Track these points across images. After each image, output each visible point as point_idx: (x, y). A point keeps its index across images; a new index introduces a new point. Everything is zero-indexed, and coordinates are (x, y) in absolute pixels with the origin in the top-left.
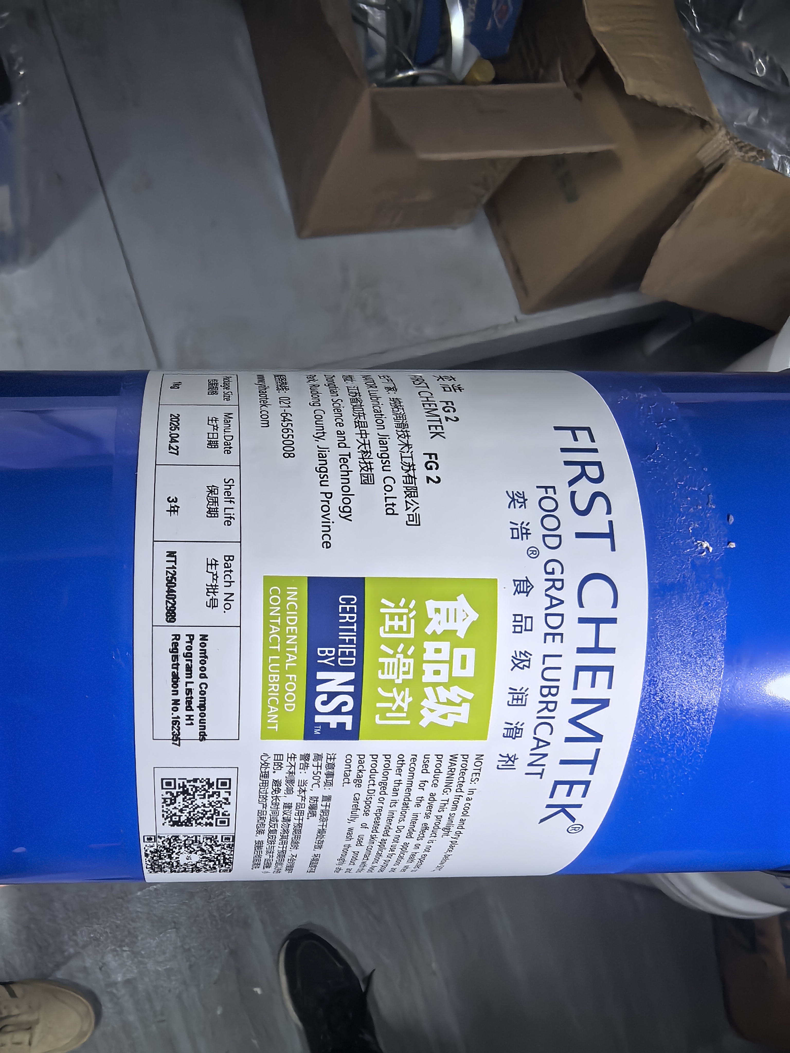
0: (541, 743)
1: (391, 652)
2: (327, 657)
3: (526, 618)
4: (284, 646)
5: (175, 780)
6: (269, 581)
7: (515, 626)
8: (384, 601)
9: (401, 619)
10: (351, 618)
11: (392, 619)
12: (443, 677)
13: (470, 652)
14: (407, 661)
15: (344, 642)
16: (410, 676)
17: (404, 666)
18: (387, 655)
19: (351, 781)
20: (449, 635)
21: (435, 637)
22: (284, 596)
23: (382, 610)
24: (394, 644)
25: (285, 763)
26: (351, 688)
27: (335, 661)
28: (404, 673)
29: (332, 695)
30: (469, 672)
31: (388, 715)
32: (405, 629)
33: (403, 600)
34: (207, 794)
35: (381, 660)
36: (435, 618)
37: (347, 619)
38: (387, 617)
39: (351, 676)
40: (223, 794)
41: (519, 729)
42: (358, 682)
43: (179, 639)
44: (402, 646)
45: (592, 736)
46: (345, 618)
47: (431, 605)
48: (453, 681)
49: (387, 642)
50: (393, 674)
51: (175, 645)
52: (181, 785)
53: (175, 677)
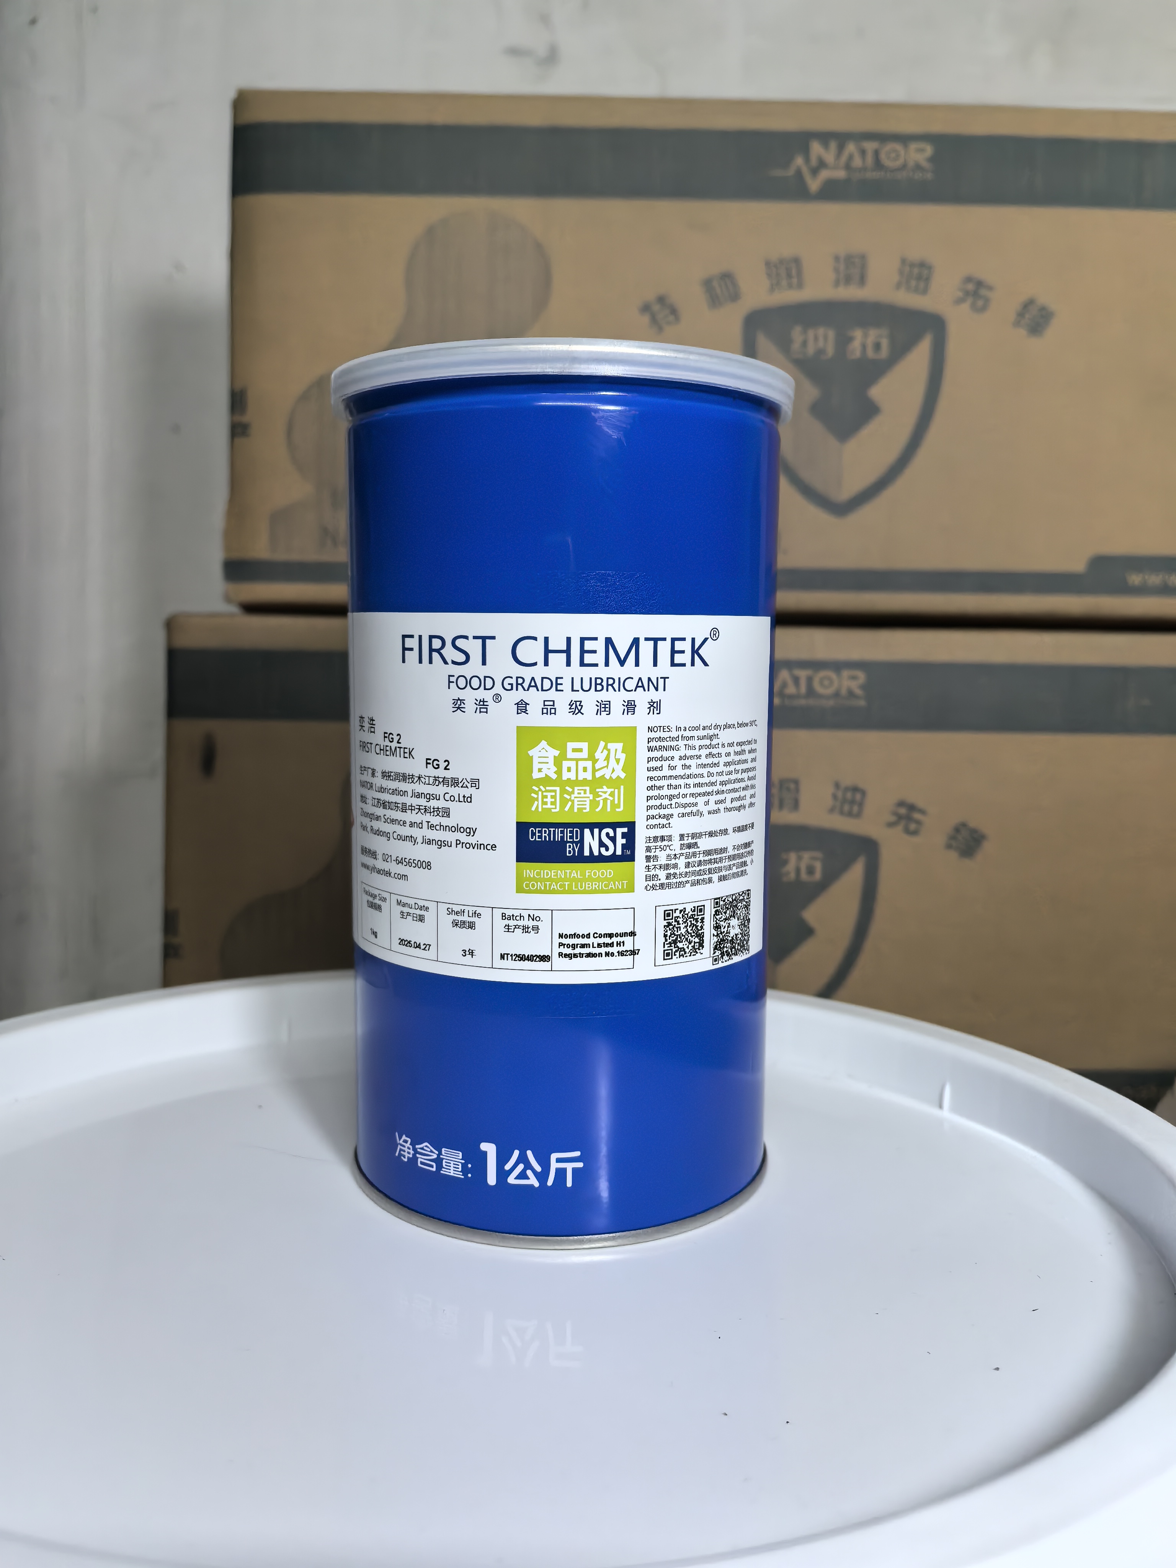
0: (640, 685)
1: (570, 803)
2: (574, 849)
3: (544, 705)
4: (565, 879)
5: (664, 951)
6: (520, 890)
7: (551, 714)
8: (533, 809)
9: (546, 797)
10: (545, 832)
11: (546, 803)
12: (589, 764)
13: (571, 745)
14: (576, 791)
15: (562, 838)
16: (588, 788)
17: (580, 793)
18: (572, 806)
19: (668, 822)
20: (558, 762)
21: (559, 772)
22: (530, 879)
23: (540, 810)
24: (564, 802)
25: (652, 872)
26: (596, 831)
27: (577, 843)
28: (585, 793)
29: (602, 844)
30: (584, 746)
31: (616, 802)
32: (554, 794)
33: (533, 795)
34: (676, 926)
35: (576, 811)
36: (545, 771)
37: (546, 835)
38: (544, 806)
39: (587, 832)
40: (677, 914)
41: (628, 703)
42: (591, 826)
43: (562, 953)
44: (566, 796)
45: (634, 646)
46: (545, 837)
47: (536, 775)
48: (592, 758)
49: (563, 805)
50: (586, 801)
51: (566, 955)
52: (669, 945)
53: (589, 955)
